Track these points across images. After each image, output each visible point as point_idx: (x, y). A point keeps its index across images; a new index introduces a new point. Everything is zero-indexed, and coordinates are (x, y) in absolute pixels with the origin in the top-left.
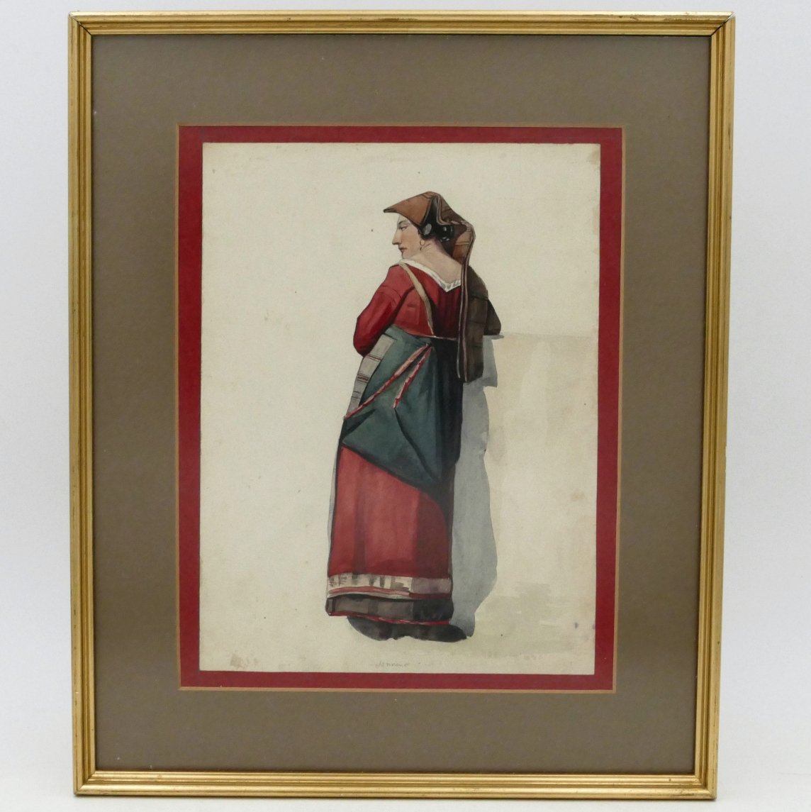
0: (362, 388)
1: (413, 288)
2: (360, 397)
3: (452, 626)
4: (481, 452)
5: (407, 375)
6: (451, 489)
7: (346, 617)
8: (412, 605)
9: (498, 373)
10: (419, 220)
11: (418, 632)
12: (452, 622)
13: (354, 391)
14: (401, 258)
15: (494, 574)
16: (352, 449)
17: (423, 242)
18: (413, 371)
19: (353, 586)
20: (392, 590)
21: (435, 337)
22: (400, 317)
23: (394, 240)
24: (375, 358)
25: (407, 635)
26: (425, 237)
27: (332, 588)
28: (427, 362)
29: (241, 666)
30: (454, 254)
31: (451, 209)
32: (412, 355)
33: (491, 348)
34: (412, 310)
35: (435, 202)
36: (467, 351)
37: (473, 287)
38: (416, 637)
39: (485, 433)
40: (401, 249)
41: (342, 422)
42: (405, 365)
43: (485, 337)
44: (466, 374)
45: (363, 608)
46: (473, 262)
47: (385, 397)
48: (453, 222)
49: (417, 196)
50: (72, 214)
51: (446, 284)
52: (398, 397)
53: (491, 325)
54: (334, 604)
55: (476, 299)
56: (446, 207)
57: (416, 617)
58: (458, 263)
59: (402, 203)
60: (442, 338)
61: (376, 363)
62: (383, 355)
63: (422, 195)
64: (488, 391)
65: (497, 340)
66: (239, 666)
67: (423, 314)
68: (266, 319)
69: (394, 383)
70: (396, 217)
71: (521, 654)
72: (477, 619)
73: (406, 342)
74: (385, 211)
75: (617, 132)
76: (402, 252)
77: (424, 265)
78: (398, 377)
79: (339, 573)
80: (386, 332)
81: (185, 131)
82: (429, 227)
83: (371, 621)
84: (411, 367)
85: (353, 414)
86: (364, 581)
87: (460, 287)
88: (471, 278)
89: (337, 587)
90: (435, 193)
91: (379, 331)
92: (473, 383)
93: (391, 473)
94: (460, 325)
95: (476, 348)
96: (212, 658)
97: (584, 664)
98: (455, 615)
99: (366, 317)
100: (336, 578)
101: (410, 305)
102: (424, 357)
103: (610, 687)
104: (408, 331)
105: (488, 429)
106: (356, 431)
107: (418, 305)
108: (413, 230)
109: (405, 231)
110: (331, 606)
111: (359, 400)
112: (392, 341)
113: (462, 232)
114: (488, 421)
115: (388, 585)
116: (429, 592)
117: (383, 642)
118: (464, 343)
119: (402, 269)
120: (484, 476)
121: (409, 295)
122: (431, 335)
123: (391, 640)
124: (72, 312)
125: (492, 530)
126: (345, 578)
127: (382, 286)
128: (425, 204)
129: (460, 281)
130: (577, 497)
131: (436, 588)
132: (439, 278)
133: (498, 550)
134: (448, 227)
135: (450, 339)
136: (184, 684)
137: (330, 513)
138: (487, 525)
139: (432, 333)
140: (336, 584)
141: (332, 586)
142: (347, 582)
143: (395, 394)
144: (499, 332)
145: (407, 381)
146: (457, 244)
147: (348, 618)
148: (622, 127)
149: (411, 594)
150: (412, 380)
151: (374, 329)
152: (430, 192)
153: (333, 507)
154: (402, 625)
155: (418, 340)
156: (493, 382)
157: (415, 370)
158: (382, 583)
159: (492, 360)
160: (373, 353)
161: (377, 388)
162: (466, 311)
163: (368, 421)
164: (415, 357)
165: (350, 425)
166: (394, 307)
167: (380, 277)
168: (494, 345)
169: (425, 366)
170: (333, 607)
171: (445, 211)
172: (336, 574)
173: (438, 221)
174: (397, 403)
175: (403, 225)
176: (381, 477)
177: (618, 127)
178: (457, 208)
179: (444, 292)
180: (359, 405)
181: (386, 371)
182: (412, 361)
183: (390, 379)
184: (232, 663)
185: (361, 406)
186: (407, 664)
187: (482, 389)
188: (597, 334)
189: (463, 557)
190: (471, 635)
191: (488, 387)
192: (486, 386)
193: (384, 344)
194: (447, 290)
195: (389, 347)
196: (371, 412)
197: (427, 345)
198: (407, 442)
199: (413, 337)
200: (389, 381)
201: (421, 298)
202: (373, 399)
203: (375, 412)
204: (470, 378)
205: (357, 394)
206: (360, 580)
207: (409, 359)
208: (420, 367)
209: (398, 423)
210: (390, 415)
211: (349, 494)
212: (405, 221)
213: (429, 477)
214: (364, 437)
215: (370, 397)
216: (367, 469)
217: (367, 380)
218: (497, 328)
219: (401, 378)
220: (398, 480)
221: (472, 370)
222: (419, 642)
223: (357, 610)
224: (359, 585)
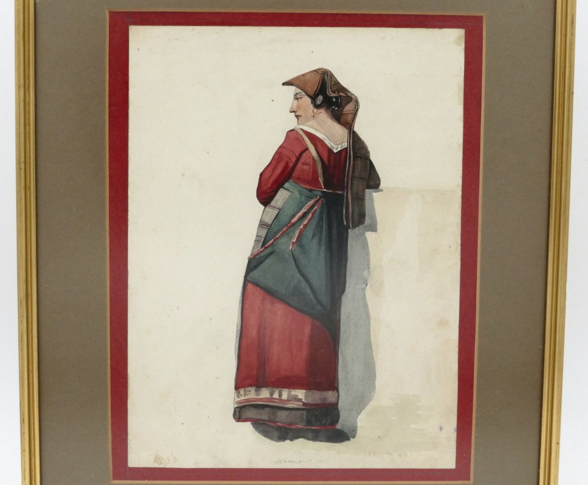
0: (264, 233)
1: (307, 149)
2: (262, 240)
3: (338, 430)
4: (363, 286)
5: (301, 223)
6: (338, 317)
7: (250, 423)
8: (305, 412)
9: (378, 220)
11: (310, 435)
12: (338, 426)
13: (257, 236)
14: (297, 124)
15: (372, 387)
16: (256, 284)
17: (315, 110)
18: (307, 218)
19: (257, 397)
20: (288, 400)
21: (325, 190)
22: (296, 173)
23: (291, 108)
24: (274, 208)
25: (301, 437)
26: (317, 107)
27: (239, 399)
28: (318, 211)
29: (163, 463)
30: (341, 120)
31: (339, 83)
32: (306, 206)
33: (372, 200)
34: (306, 167)
35: (326, 77)
36: (352, 202)
37: (358, 147)
38: (308, 439)
39: (367, 271)
40: (297, 116)
41: (247, 261)
42: (300, 214)
43: (367, 191)
44: (351, 221)
45: (264, 415)
46: (357, 128)
47: (284, 240)
48: (341, 94)
49: (310, 72)
50: (18, 87)
51: (335, 146)
52: (294, 240)
53: (372, 180)
54: (240, 412)
55: (359, 159)
56: (335, 81)
57: (309, 423)
58: (345, 128)
59: (298, 78)
60: (331, 191)
61: (276, 212)
62: (282, 205)
63: (314, 71)
64: (369, 235)
65: (377, 193)
66: (161, 464)
67: (315, 172)
68: (183, 175)
69: (291, 229)
70: (292, 90)
71: (395, 452)
72: (359, 424)
73: (301, 195)
74: (283, 84)
75: (479, 19)
76: (298, 119)
77: (316, 130)
78: (294, 224)
79: (244, 386)
80: (284, 186)
81: (113, 15)
82: (320, 98)
83: (270, 426)
84: (305, 215)
85: (256, 255)
86: (265, 393)
87: (346, 149)
88: (355, 140)
89: (243, 398)
90: (326, 70)
91: (278, 185)
92: (357, 229)
93: (288, 304)
94: (346, 180)
95: (360, 199)
96: (138, 458)
97: (447, 460)
98: (341, 421)
99: (268, 173)
100: (242, 391)
101: (305, 164)
102: (316, 207)
103: (469, 479)
104: (304, 186)
105: (369, 268)
107: (311, 163)
108: (307, 100)
109: (300, 101)
110: (237, 414)
111: (261, 243)
112: (289, 194)
113: (348, 102)
114: (368, 260)
115: (285, 396)
116: (319, 402)
117: (281, 444)
118: (349, 196)
119: (297, 133)
120: (366, 306)
121: (304, 154)
122: (322, 189)
123: (288, 442)
124: (19, 170)
125: (372, 350)
126: (250, 391)
127: (281, 147)
128: (318, 78)
129: (346, 144)
130: (443, 323)
131: (325, 399)
132: (328, 140)
133: (377, 367)
134: (336, 98)
135: (338, 192)
136: (114, 479)
137: (237, 337)
138: (368, 346)
139: (323, 187)
140: (241, 395)
141: (238, 397)
142: (251, 394)
143: (291, 238)
144: (379, 187)
145: (301, 227)
146: (343, 112)
147: (252, 424)
148: (483, 15)
149: (304, 404)
150: (305, 226)
151: (275, 182)
152: (322, 69)
154: (297, 430)
155: (310, 193)
156: (373, 228)
157: (309, 218)
158: (280, 395)
159: (373, 209)
160: (273, 203)
161: (276, 233)
162: (351, 169)
163: (268, 261)
164: (308, 208)
165: (254, 264)
166: (291, 165)
167: (280, 140)
168: (374, 196)
169: (317, 215)
171: (334, 85)
172: (241, 388)
173: (328, 93)
174: (293, 246)
175: (298, 96)
176: (279, 307)
177: (479, 15)
178: (344, 82)
179: (333, 152)
180: (261, 248)
181: (284, 219)
182: (306, 210)
183: (287, 225)
184: (156, 460)
185: (263, 248)
186: (300, 462)
187: (365, 234)
188: (460, 188)
189: (347, 373)
190: (354, 437)
191: (370, 232)
192: (368, 231)
193: (281, 197)
194: (335, 151)
195: (286, 199)
196: (271, 253)
197: (318, 197)
198: (301, 278)
199: (307, 191)
200: (286, 227)
201: (313, 158)
202: (273, 243)
203: (274, 253)
204: (355, 225)
205: (259, 238)
206: (262, 393)
207: (303, 209)
208: (312, 216)
209: (294, 263)
210: (287, 256)
211: (253, 321)
212: (300, 93)
213: (320, 308)
214: (266, 274)
215: (270, 240)
216: (268, 300)
217: (268, 226)
218: (378, 183)
219: (296, 224)
220: (293, 310)
221: (356, 218)
222: (311, 443)
223: (258, 417)
224: (261, 396)
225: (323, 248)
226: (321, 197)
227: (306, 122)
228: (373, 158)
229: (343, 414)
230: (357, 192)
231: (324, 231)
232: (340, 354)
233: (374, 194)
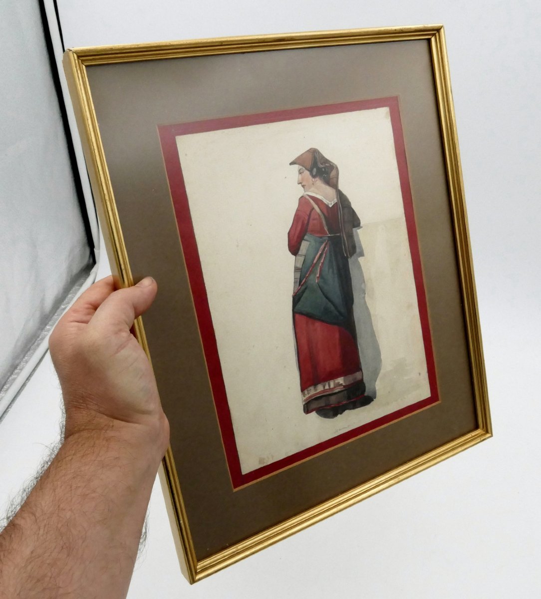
0: (298, 275)
1: (313, 208)
2: (298, 281)
3: (366, 396)
4: (363, 295)
5: (320, 262)
6: (353, 321)
7: (314, 412)
8: (345, 392)
9: (364, 248)
10: (309, 167)
11: (351, 406)
12: (366, 394)
13: (295, 279)
14: (304, 192)
15: (380, 361)
16: (301, 313)
17: (313, 179)
18: (322, 258)
19: (315, 393)
20: (335, 387)
21: (329, 235)
22: (310, 227)
23: (298, 181)
24: (301, 255)
25: (346, 410)
26: (314, 177)
27: (305, 398)
32: (320, 249)
33: (358, 235)
34: (315, 222)
35: (315, 154)
36: (347, 240)
37: (343, 201)
38: (351, 409)
39: (363, 284)
40: (303, 186)
41: (292, 298)
42: (318, 256)
43: (354, 229)
44: (348, 253)
45: (322, 403)
46: (341, 187)
47: (312, 277)
48: (326, 164)
49: (306, 152)
51: (330, 203)
52: (318, 275)
53: (355, 222)
54: (307, 407)
55: (345, 208)
56: (321, 156)
57: (349, 398)
58: (333, 189)
59: (299, 158)
60: (333, 235)
61: (303, 258)
62: (305, 252)
63: (308, 151)
64: (361, 260)
66: (264, 463)
67: (321, 224)
68: (237, 246)
69: (315, 267)
70: (296, 167)
71: (399, 399)
72: (377, 388)
73: (316, 242)
74: (291, 164)
75: (396, 99)
76: (304, 188)
77: (317, 194)
78: (315, 264)
79: (307, 388)
80: (304, 239)
81: (162, 129)
82: (315, 170)
83: (327, 409)
84: (321, 256)
85: (297, 293)
86: (320, 388)
87: (337, 203)
88: (341, 196)
89: (307, 396)
90: (314, 149)
91: (300, 239)
92: (353, 257)
93: (323, 321)
94: (340, 225)
95: (351, 236)
96: (248, 465)
97: (426, 393)
99: (293, 232)
100: (306, 392)
101: (314, 220)
102: (326, 248)
103: (438, 400)
104: (316, 235)
105: (364, 282)
106: (300, 302)
107: (318, 217)
108: (307, 173)
109: (303, 174)
111: (298, 283)
112: (308, 243)
113: (332, 170)
114: (363, 277)
116: (352, 382)
118: (344, 235)
119: (305, 198)
120: (367, 308)
121: (312, 213)
123: (339, 416)
125: (376, 337)
126: (311, 390)
127: (298, 210)
128: (311, 156)
129: (336, 199)
130: (410, 306)
131: (355, 379)
132: (325, 199)
133: (380, 347)
134: (324, 168)
135: (337, 234)
136: (235, 487)
138: (373, 335)
139: (328, 233)
140: (306, 394)
141: (304, 396)
142: (312, 392)
143: (316, 275)
144: (360, 225)
145: (320, 265)
146: (331, 177)
147: (316, 412)
148: (398, 95)
149: (344, 386)
150: (323, 263)
151: (298, 237)
152: (312, 148)
153: (296, 350)
154: (343, 405)
155: (321, 239)
157: (324, 257)
158: (329, 386)
159: (360, 241)
160: (300, 253)
161: (306, 273)
162: (342, 215)
163: (305, 295)
164: (322, 250)
165: (296, 299)
166: (306, 222)
167: (294, 206)
168: (358, 232)
169: (328, 254)
170: (307, 409)
171: (322, 159)
172: (305, 389)
173: (319, 166)
174: (318, 279)
175: (301, 171)
176: (318, 325)
177: (396, 96)
180: (299, 286)
181: (309, 262)
182: (321, 252)
183: (311, 266)
184: (260, 462)
186: (349, 426)
187: (357, 259)
188: (404, 215)
190: (375, 398)
192: (359, 257)
193: (304, 246)
194: (330, 206)
196: (306, 289)
197: (326, 241)
199: (319, 238)
200: (311, 268)
201: (318, 214)
202: (305, 281)
203: (308, 288)
204: (351, 255)
205: (297, 279)
206: (318, 388)
207: (319, 252)
208: (325, 255)
209: (320, 291)
210: (315, 287)
211: (304, 341)
212: (302, 168)
213: (342, 318)
215: (303, 279)
217: (300, 270)
218: (359, 222)
219: (317, 264)
220: (327, 324)
221: (351, 250)
222: (352, 411)
223: (319, 406)
224: (318, 391)
225: (336, 276)
226: (328, 241)
229: (367, 385)
230: (348, 232)
231: (334, 264)
232: (358, 345)
233: (358, 230)
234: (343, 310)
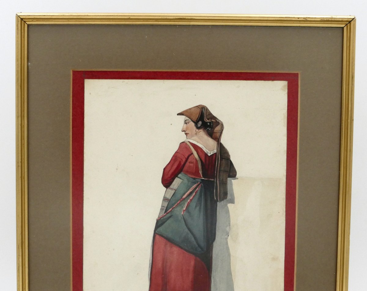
0: (166, 204)
1: (192, 154)
2: (165, 208)
4: (226, 237)
5: (189, 198)
6: (211, 255)
9: (235, 197)
10: (195, 119)
13: (162, 206)
14: (186, 138)
16: (161, 236)
17: (197, 130)
18: (192, 195)
21: (203, 178)
22: (185, 168)
23: (183, 129)
26: (198, 128)
28: (199, 191)
30: (213, 136)
31: (211, 114)
32: (191, 188)
33: (231, 184)
34: (191, 165)
35: (203, 110)
36: (219, 185)
37: (223, 153)
39: (228, 227)
40: (186, 134)
41: (156, 222)
42: (188, 193)
43: (229, 179)
44: (219, 197)
46: (222, 141)
47: (178, 209)
48: (213, 120)
49: (194, 107)
50: (17, 117)
51: (209, 152)
52: (184, 209)
53: (231, 172)
55: (224, 159)
56: (209, 113)
58: (215, 141)
59: (186, 111)
60: (206, 179)
61: (173, 192)
62: (177, 188)
63: (196, 106)
64: (230, 206)
65: (235, 180)
67: (197, 167)
68: (117, 169)
69: (182, 202)
70: (183, 118)
73: (189, 181)
74: (178, 114)
75: (296, 75)
76: (187, 136)
77: (198, 142)
78: (184, 199)
80: (178, 176)
81: (75, 73)
82: (200, 123)
84: (191, 193)
85: (161, 218)
87: (216, 153)
88: (221, 148)
90: (204, 106)
91: (175, 175)
92: (222, 202)
94: (216, 173)
95: (224, 184)
99: (168, 168)
101: (190, 162)
102: (197, 189)
104: (190, 176)
105: (230, 225)
106: (163, 226)
107: (195, 162)
108: (192, 124)
109: (188, 125)
111: (164, 211)
112: (181, 181)
113: (217, 126)
114: (230, 221)
118: (218, 182)
119: (186, 144)
120: (228, 248)
121: (190, 157)
122: (201, 178)
124: (17, 167)
125: (232, 276)
127: (176, 152)
128: (198, 111)
129: (216, 150)
130: (274, 259)
132: (205, 148)
133: (235, 286)
134: (210, 123)
135: (211, 179)
137: (149, 267)
138: (229, 273)
139: (202, 176)
143: (182, 207)
144: (236, 176)
145: (189, 201)
148: (299, 73)
150: (191, 200)
151: (173, 174)
152: (201, 105)
155: (194, 180)
156: (232, 201)
159: (232, 190)
160: (171, 186)
161: (173, 205)
162: (219, 165)
163: (169, 221)
164: (193, 189)
165: (160, 223)
166: (182, 163)
167: (176, 148)
169: (198, 193)
171: (208, 115)
173: (205, 120)
174: (183, 212)
175: (187, 122)
176: (175, 249)
177: (296, 72)
178: (214, 113)
179: (208, 156)
180: (165, 213)
181: (178, 196)
185: (165, 214)
187: (227, 205)
188: (285, 177)
189: (217, 289)
191: (230, 204)
192: (229, 203)
193: (177, 182)
194: (209, 155)
195: (179, 184)
196: (170, 217)
197: (199, 183)
198: (189, 232)
199: (192, 179)
200: (179, 201)
201: (196, 159)
202: (171, 210)
203: (172, 217)
204: (221, 199)
205: (163, 207)
207: (190, 190)
208: (195, 194)
209: (184, 222)
210: (180, 218)
211: (159, 258)
212: (188, 120)
213: (200, 250)
214: (167, 229)
215: (170, 209)
216: (168, 245)
217: (168, 200)
218: (235, 174)
219: (186, 199)
220: (184, 251)
221: (222, 196)
225: (202, 213)
226: (201, 183)
227: (192, 137)
228: (232, 159)
230: (223, 179)
231: (202, 203)
232: (212, 278)
233: (233, 181)
234: (203, 244)
